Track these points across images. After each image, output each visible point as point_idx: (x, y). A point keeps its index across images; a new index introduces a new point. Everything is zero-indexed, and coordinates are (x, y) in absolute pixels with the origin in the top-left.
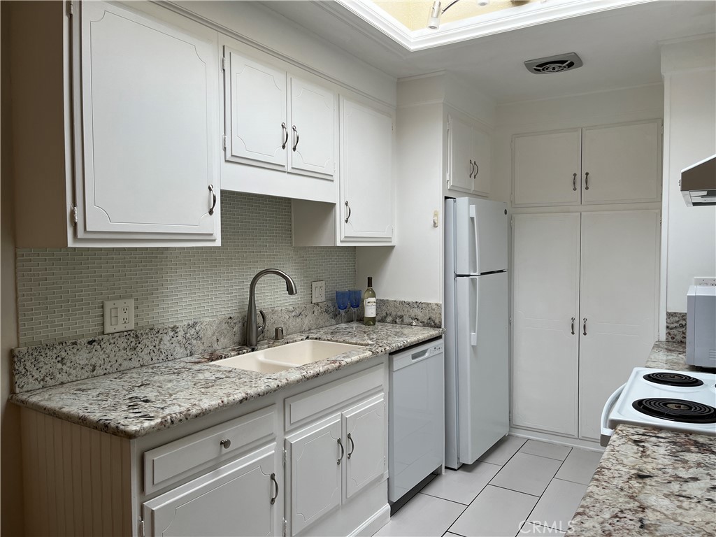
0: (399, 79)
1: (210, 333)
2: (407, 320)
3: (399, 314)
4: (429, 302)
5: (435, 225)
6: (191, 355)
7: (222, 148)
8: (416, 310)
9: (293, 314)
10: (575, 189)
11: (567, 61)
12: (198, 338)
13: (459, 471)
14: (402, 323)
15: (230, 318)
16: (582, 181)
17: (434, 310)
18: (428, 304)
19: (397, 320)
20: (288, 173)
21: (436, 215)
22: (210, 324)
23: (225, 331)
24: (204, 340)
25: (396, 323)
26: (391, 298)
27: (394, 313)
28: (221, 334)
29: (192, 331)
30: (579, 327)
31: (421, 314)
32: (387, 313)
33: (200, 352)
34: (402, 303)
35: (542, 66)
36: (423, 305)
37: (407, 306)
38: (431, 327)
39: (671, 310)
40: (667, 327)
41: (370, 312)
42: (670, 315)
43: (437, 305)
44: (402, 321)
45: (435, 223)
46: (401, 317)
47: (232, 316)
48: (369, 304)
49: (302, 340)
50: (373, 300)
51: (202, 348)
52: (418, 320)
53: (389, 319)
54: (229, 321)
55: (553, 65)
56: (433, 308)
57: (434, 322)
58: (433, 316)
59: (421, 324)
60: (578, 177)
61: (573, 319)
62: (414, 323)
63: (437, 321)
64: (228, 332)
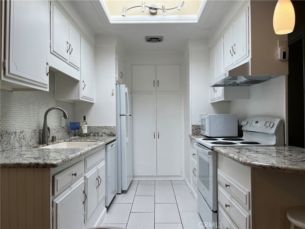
0: (96, 34)
1: (28, 136)
2: (100, 134)
3: (97, 132)
4: (110, 126)
5: (113, 95)
6: (21, 147)
7: (49, 47)
8: (105, 129)
9: (56, 131)
10: (154, 86)
11: (159, 39)
12: (24, 139)
13: (121, 194)
14: (98, 136)
15: (35, 130)
16: (156, 83)
17: (113, 129)
18: (110, 127)
19: (96, 135)
20: (68, 64)
21: (113, 90)
22: (28, 132)
23: (33, 136)
24: (26, 140)
25: (95, 135)
26: (93, 125)
27: (94, 132)
28: (32, 137)
29: (22, 135)
30: (157, 136)
31: (107, 131)
32: (90, 132)
33: (24, 145)
34: (98, 127)
35: (150, 40)
36: (108, 127)
37: (101, 128)
38: (112, 136)
39: (193, 124)
40: (192, 130)
41: (85, 131)
42: (193, 126)
43: (114, 127)
44: (98, 135)
45: (113, 94)
46: (98, 133)
47: (36, 129)
48: (85, 128)
49: (63, 142)
50: (86, 126)
51: (25, 144)
52: (105, 134)
53: (92, 134)
54: (35, 131)
55: (154, 40)
56: (113, 128)
57: (113, 134)
58: (112, 131)
59: (107, 135)
60: (155, 82)
61: (154, 133)
62: (104, 135)
63: (114, 134)
64: (34, 137)
